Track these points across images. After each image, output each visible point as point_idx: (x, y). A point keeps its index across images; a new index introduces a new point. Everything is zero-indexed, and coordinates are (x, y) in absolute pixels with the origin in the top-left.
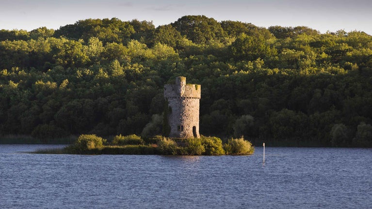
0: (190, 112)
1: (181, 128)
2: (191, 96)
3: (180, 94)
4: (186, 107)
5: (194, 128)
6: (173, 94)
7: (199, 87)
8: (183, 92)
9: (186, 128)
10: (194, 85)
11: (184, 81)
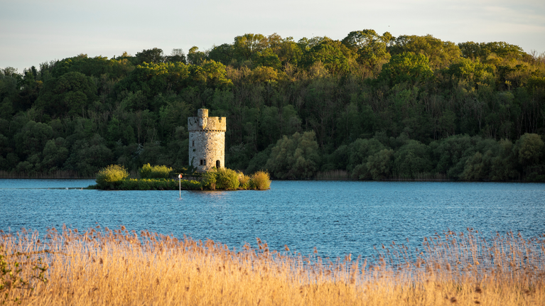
0: (212, 146)
1: (203, 162)
2: (215, 128)
3: (201, 127)
4: (209, 140)
5: (218, 162)
6: (195, 126)
7: (224, 119)
8: (205, 124)
9: (209, 162)
10: (217, 118)
11: (206, 112)
